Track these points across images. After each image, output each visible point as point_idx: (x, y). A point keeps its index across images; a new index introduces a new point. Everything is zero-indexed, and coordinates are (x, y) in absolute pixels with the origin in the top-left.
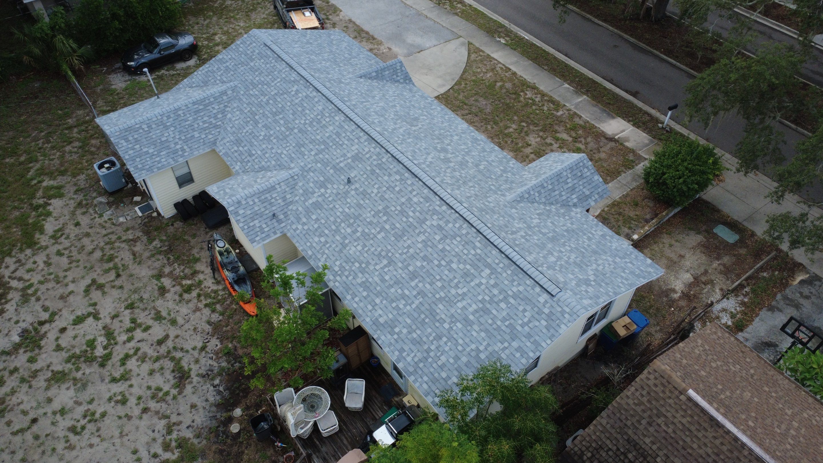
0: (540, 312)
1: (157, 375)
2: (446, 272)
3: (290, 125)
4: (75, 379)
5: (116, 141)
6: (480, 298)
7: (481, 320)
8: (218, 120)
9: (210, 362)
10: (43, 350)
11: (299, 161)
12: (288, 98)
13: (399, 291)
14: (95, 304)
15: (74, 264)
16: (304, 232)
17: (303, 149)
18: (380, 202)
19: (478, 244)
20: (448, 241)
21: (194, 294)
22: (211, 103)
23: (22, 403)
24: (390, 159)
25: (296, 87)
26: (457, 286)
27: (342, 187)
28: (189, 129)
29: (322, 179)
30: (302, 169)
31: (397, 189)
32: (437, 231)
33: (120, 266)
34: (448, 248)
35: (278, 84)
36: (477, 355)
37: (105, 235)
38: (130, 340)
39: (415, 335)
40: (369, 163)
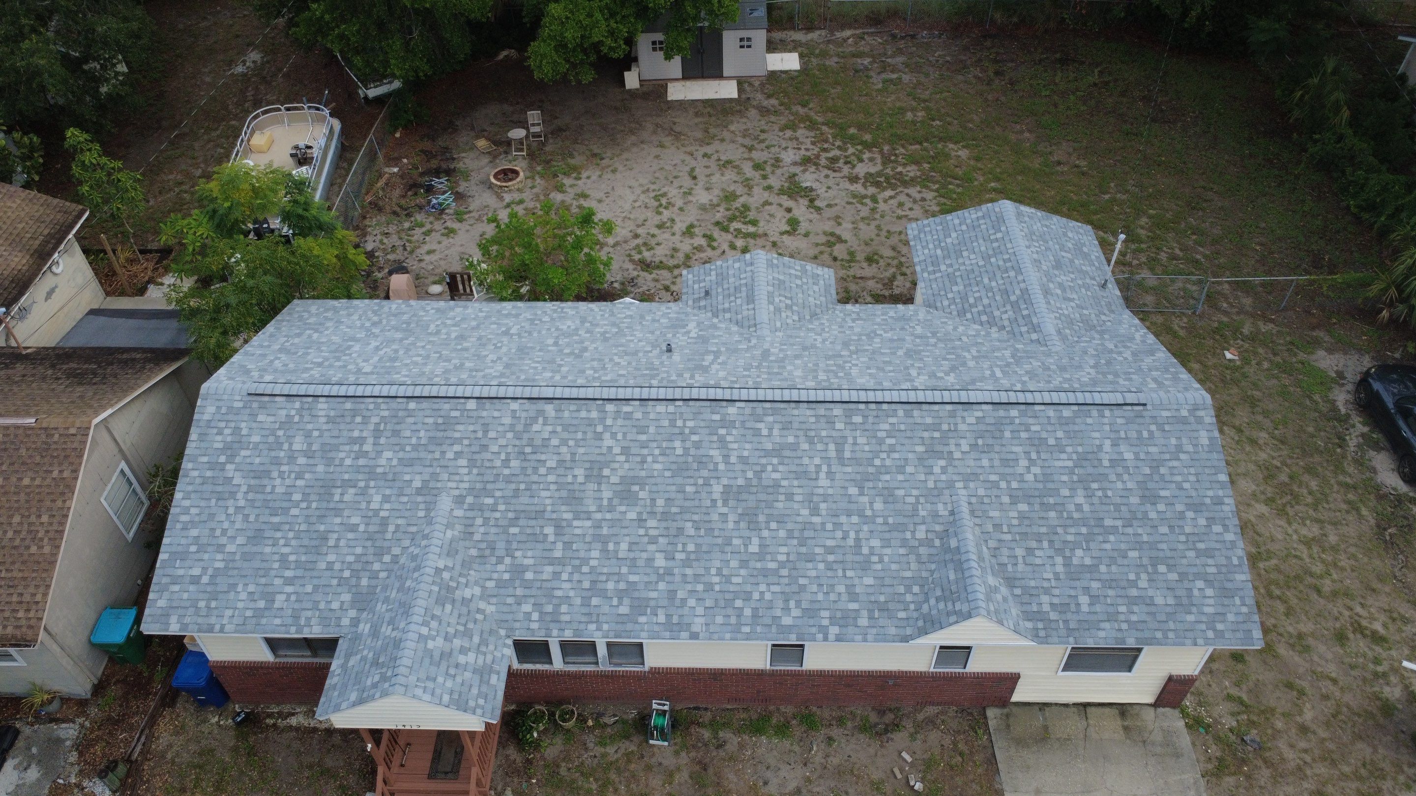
0: (262, 370)
1: (668, 252)
2: (422, 352)
3: (867, 353)
4: (718, 206)
6: (354, 355)
7: (336, 346)
10: (774, 195)
12: (934, 368)
13: (465, 326)
14: (806, 236)
17: (796, 347)
18: (596, 357)
20: (451, 367)
22: (1017, 310)
26: (395, 350)
28: (973, 281)
29: (715, 341)
31: (589, 372)
32: (478, 367)
34: (444, 364)
35: (988, 372)
38: (732, 247)
39: (406, 316)
40: (672, 372)
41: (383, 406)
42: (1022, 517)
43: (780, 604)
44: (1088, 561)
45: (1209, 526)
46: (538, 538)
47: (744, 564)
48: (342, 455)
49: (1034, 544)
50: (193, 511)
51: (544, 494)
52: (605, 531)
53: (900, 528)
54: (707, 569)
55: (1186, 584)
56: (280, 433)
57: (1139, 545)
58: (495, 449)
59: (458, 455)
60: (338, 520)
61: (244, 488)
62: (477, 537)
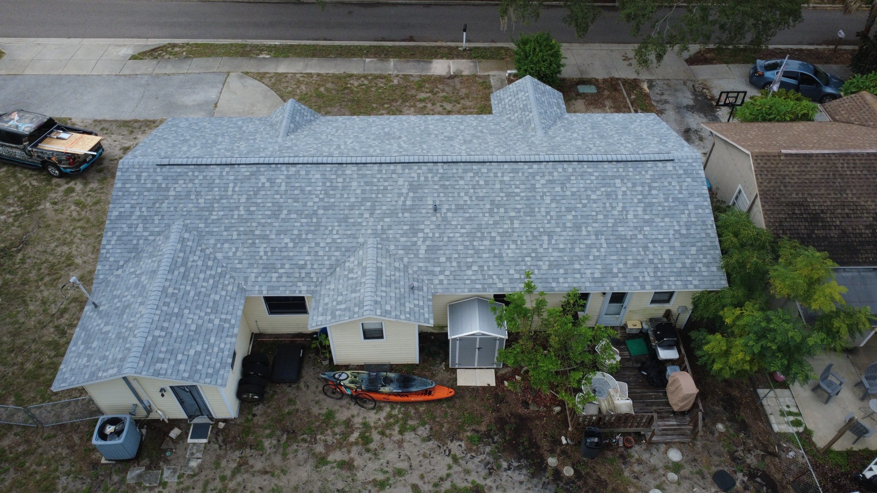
0: (679, 176)
11: (363, 231)
12: (269, 193)
13: (582, 246)
16: (451, 277)
18: (481, 203)
20: (568, 185)
24: (446, 166)
27: (434, 219)
29: (405, 227)
31: (482, 182)
32: (552, 186)
34: (574, 190)
36: (680, 234)
40: (431, 183)
43: (377, 121)
44: (230, 129)
46: (491, 130)
47: (392, 127)
48: (603, 144)
49: (253, 131)
50: (663, 131)
52: (459, 131)
53: (315, 133)
54: (409, 125)
56: (641, 147)
57: (202, 132)
58: (523, 146)
59: (541, 144)
60: (590, 132)
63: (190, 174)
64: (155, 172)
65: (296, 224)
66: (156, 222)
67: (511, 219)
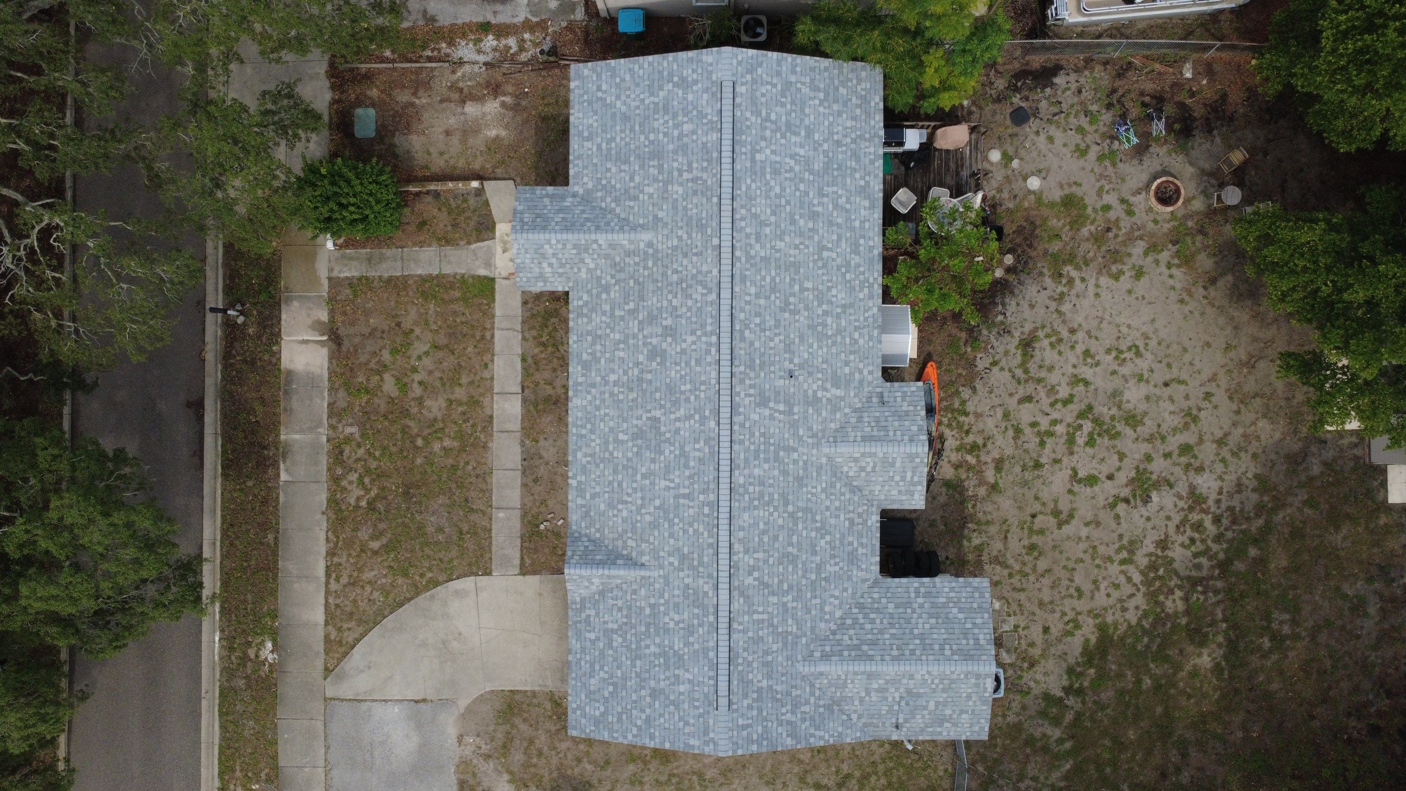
0: (754, 81)
1: (1047, 363)
2: (788, 190)
3: (791, 525)
4: (1119, 408)
5: (989, 647)
6: (783, 141)
7: (798, 123)
8: (855, 616)
9: (996, 344)
10: (1136, 463)
11: (814, 459)
12: (766, 571)
13: (835, 214)
14: (1070, 491)
15: (1071, 565)
16: (866, 361)
17: (801, 472)
18: (782, 322)
19: (744, 188)
20: (763, 218)
21: (970, 439)
22: (850, 648)
23: (1171, 413)
24: (736, 362)
25: (746, 583)
26: (791, 170)
27: (801, 378)
28: (896, 621)
29: (810, 410)
30: (817, 445)
31: (757, 320)
32: (763, 237)
33: (1026, 531)
34: (768, 211)
35: (761, 609)
37: (1023, 590)
38: (1054, 422)
39: (854, 163)
40: (757, 381)
41: (714, 179)
42: (641, 609)
43: (589, 451)
44: (615, 644)
45: (636, 726)
46: (626, 299)
47: (612, 430)
48: (680, 159)
49: (625, 613)
50: (641, 71)
51: (655, 299)
52: (631, 341)
53: (634, 530)
54: (608, 407)
55: (602, 701)
56: (695, 113)
57: (625, 678)
58: (685, 262)
59: (680, 238)
60: (637, 168)
61: (656, 100)
62: (627, 260)
63: (740, 668)
64: (737, 710)
65: (804, 534)
66: (799, 692)
67: (803, 290)
